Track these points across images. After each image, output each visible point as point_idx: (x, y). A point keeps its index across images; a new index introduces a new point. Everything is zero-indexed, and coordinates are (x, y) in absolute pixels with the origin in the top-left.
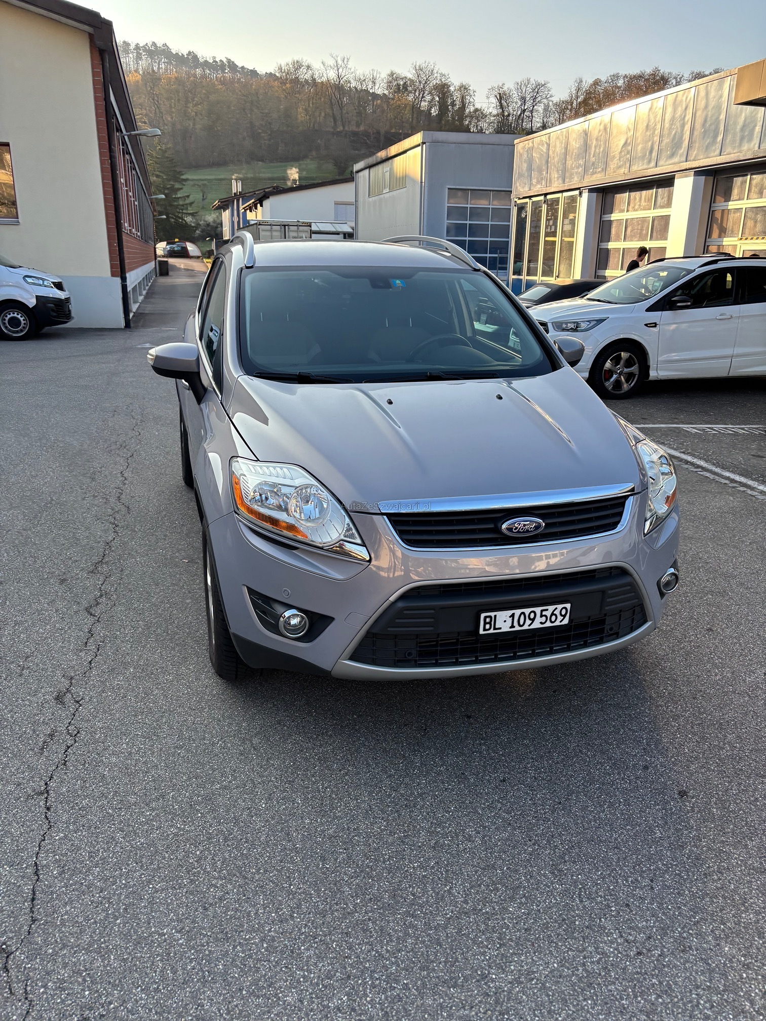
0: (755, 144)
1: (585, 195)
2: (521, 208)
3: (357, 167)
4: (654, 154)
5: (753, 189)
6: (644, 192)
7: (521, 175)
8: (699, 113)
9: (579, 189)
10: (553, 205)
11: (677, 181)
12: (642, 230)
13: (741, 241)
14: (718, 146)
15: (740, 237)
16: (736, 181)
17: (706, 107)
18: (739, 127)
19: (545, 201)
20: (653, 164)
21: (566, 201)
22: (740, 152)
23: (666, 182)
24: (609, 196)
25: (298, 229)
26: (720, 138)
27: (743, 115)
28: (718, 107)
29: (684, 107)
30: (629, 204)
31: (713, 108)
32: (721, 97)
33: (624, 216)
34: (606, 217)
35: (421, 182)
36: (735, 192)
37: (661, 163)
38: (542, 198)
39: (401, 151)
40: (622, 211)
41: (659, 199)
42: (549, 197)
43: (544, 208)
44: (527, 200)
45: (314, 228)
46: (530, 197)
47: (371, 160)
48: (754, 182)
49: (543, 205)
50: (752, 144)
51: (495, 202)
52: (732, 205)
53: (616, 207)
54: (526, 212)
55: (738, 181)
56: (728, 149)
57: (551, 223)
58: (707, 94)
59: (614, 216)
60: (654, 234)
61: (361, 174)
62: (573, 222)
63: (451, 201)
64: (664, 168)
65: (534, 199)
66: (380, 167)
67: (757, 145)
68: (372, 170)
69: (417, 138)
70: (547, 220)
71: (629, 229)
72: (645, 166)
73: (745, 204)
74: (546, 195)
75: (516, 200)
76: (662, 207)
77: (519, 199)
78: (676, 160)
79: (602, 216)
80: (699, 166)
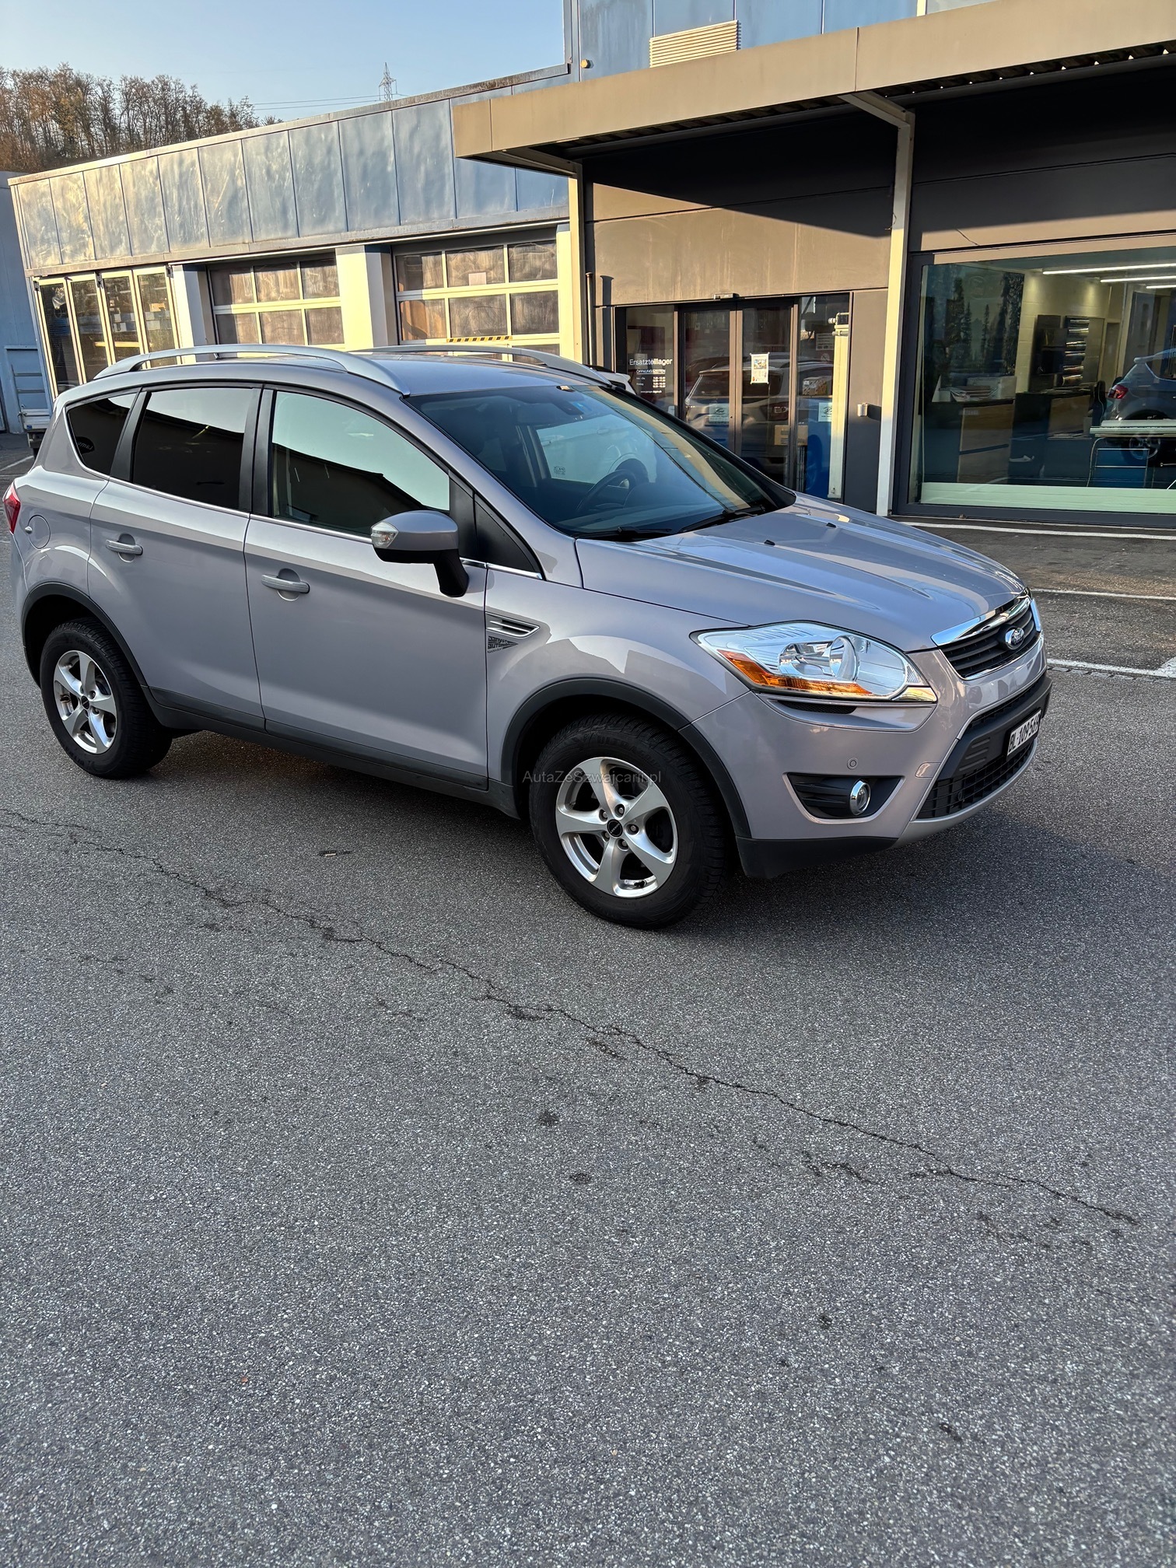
0: (449, 211)
1: (179, 275)
2: (48, 293)
4: (291, 216)
5: (454, 273)
6: (281, 273)
7: (36, 239)
8: (352, 161)
9: (165, 263)
10: (117, 290)
11: (339, 258)
12: (290, 328)
13: (452, 344)
14: (394, 211)
15: (449, 337)
17: (361, 152)
18: (420, 185)
19: (99, 283)
20: (292, 231)
21: (142, 283)
22: (429, 219)
23: (323, 258)
24: (218, 279)
26: (394, 200)
27: (423, 168)
28: (381, 155)
29: (325, 150)
30: (258, 290)
31: (374, 154)
32: (382, 139)
33: (255, 308)
34: (222, 310)
36: (428, 277)
37: (305, 230)
38: (93, 276)
40: (250, 300)
41: (309, 282)
42: (105, 275)
43: (100, 294)
44: (61, 280)
46: (66, 275)
48: (453, 263)
49: (98, 289)
50: (446, 209)
52: (427, 294)
53: (235, 293)
54: (63, 300)
55: (428, 261)
56: (409, 216)
57: (118, 317)
58: (359, 134)
59: (236, 308)
60: (314, 335)
62: (163, 318)
64: (311, 239)
65: (75, 279)
67: (452, 213)
70: (111, 314)
71: (268, 330)
72: (280, 235)
73: (446, 293)
74: (98, 272)
75: (37, 279)
76: (316, 295)
77: (42, 278)
78: (331, 228)
79: (214, 308)
80: (370, 238)
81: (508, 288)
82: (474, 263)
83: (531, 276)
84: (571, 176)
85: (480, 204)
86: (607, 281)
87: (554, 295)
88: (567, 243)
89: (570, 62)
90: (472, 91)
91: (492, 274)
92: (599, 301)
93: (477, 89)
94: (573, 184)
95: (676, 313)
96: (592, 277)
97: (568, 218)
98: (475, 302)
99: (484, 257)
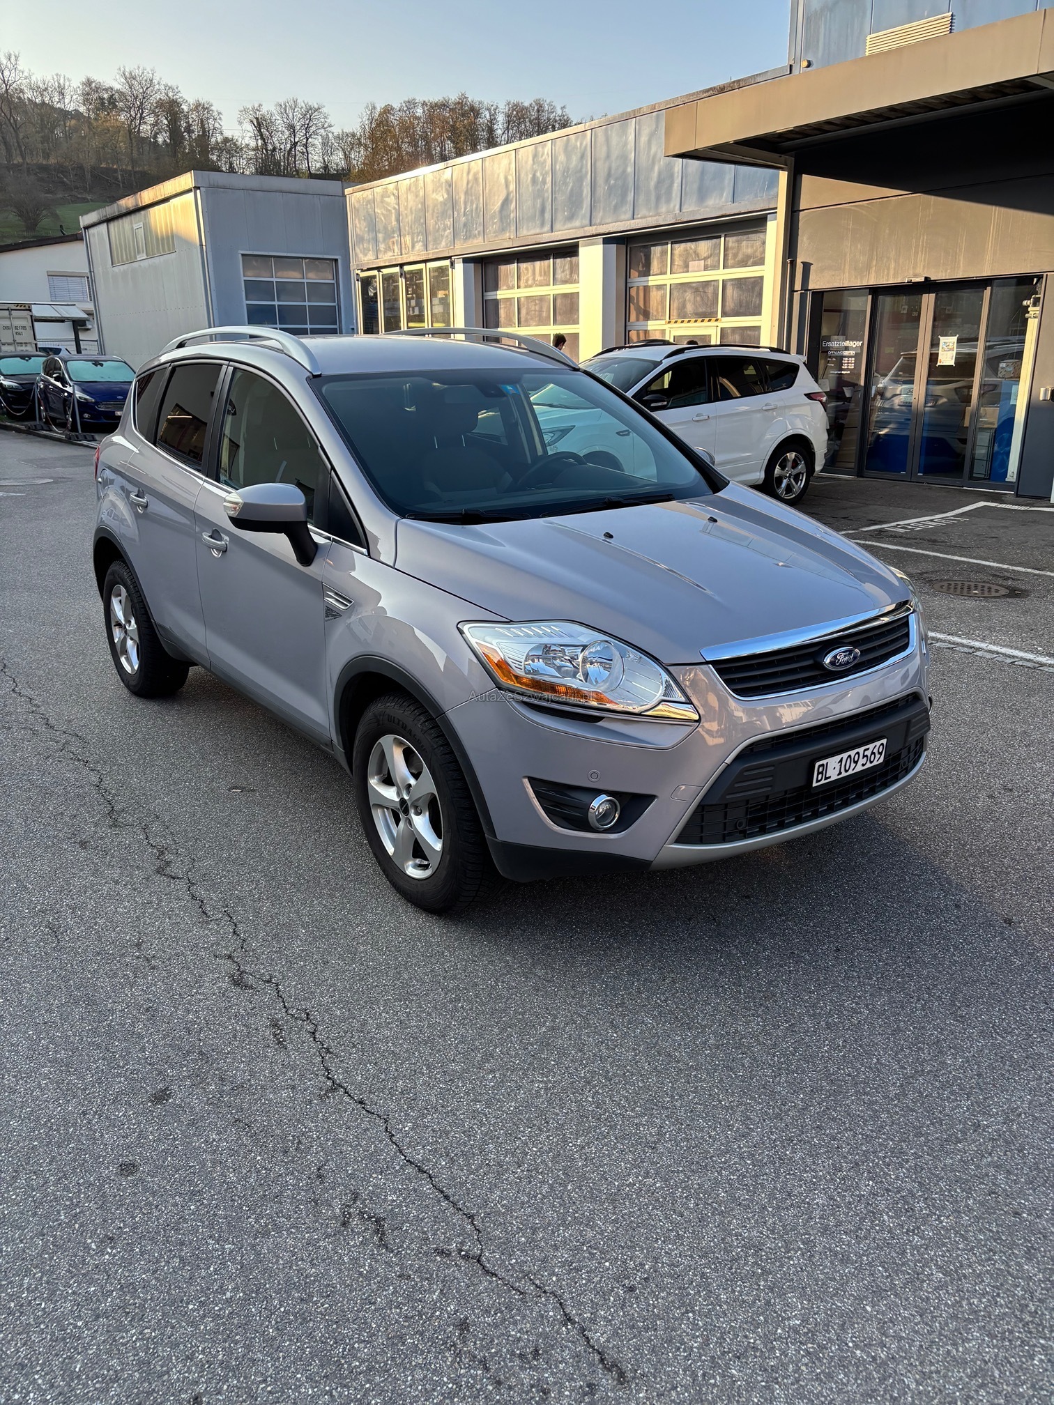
0: (675, 206)
1: (459, 266)
2: (366, 283)
3: (85, 220)
4: (548, 216)
5: (676, 260)
6: (538, 264)
7: (361, 239)
8: (599, 164)
9: (450, 257)
10: (414, 280)
11: (581, 250)
12: (541, 311)
13: (670, 325)
14: (629, 207)
15: (668, 320)
16: (655, 251)
17: (608, 156)
18: (652, 183)
19: (402, 274)
20: (547, 227)
21: (432, 274)
22: (658, 214)
23: (569, 250)
24: (490, 269)
25: (10, 314)
26: (630, 197)
27: (656, 169)
28: (624, 157)
29: (579, 155)
30: (519, 278)
31: (617, 157)
32: (626, 144)
33: (515, 293)
34: (490, 295)
35: (201, 245)
36: (655, 265)
37: (557, 226)
38: (397, 269)
39: (160, 198)
40: (512, 288)
41: (559, 271)
42: (406, 268)
43: (402, 283)
44: (375, 272)
45: (38, 311)
46: (379, 269)
47: (110, 210)
48: (677, 252)
49: (400, 279)
50: (672, 205)
51: (311, 275)
52: (653, 281)
53: (501, 282)
54: (376, 289)
55: (656, 251)
56: (642, 211)
57: (413, 303)
58: (608, 140)
59: (501, 294)
60: (558, 318)
61: (92, 231)
62: (445, 302)
63: (249, 273)
64: (562, 233)
65: (385, 271)
66: (126, 220)
67: (678, 207)
68: (114, 226)
69: (186, 180)
70: (408, 299)
71: (523, 312)
72: (538, 231)
73: (669, 279)
74: (402, 265)
75: (359, 272)
76: (565, 282)
77: (362, 270)
78: (577, 223)
79: (485, 294)
80: (607, 231)
81: (721, 275)
82: (695, 252)
83: (743, 263)
84: (782, 169)
85: (702, 195)
86: (807, 266)
87: (760, 280)
88: (775, 230)
89: (792, 63)
90: (705, 95)
91: (709, 262)
92: (798, 286)
93: (709, 94)
94: (783, 176)
95: (870, 297)
96: (793, 264)
97: (776, 208)
98: (693, 287)
99: (704, 246)
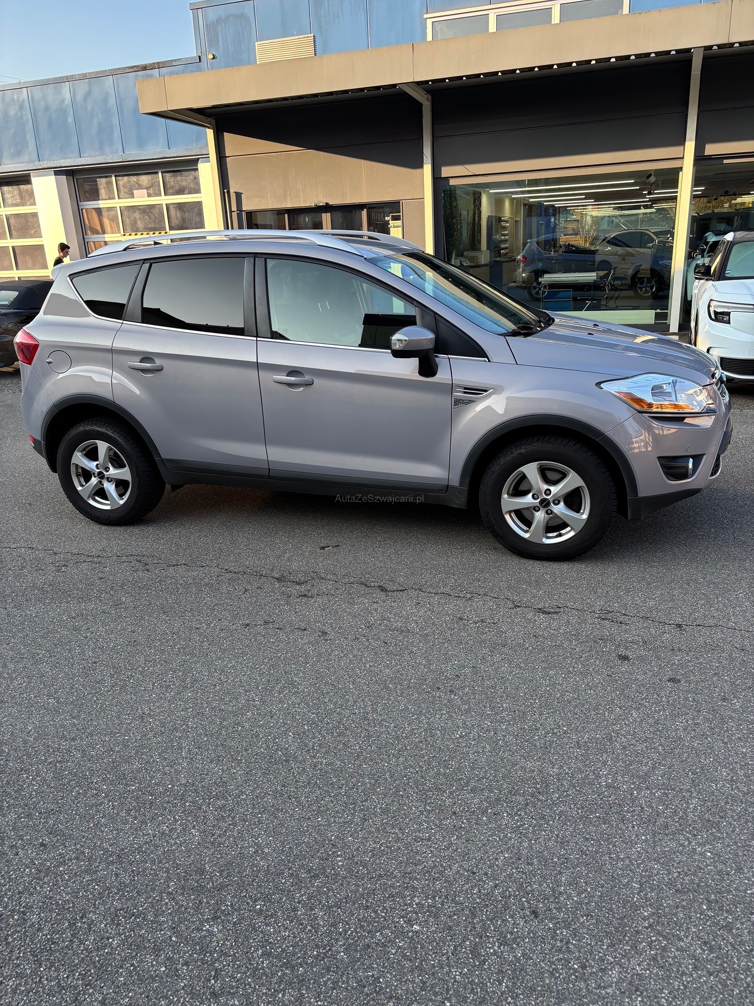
0: (118, 149)
5: (122, 189)
8: (40, 114)
11: (33, 180)
13: (125, 236)
14: (74, 148)
15: (123, 232)
17: (47, 109)
18: (95, 132)
22: (102, 154)
23: (21, 179)
26: (75, 141)
27: (95, 120)
28: (63, 111)
29: (16, 106)
31: (56, 111)
32: (62, 100)
36: (103, 192)
37: (6, 160)
41: (8, 196)
48: (121, 183)
50: (115, 148)
52: (102, 204)
55: (102, 182)
56: (88, 152)
58: (44, 97)
60: (14, 233)
64: (9, 166)
67: (121, 150)
73: (118, 203)
76: (15, 205)
78: (26, 158)
80: (59, 166)
81: (164, 200)
82: (137, 183)
83: (180, 192)
84: (209, 128)
85: (141, 144)
86: (239, 196)
87: (199, 204)
88: (207, 172)
89: (200, 55)
90: (130, 70)
91: (151, 191)
92: (234, 208)
93: (134, 70)
94: (210, 133)
95: (286, 215)
96: (228, 192)
97: (208, 154)
98: (139, 209)
99: (144, 179)
